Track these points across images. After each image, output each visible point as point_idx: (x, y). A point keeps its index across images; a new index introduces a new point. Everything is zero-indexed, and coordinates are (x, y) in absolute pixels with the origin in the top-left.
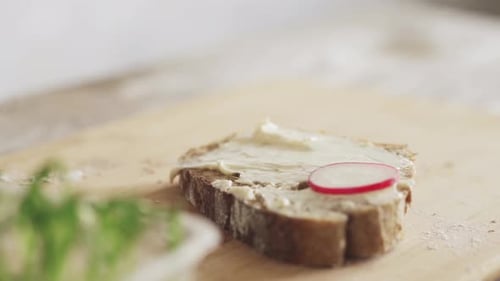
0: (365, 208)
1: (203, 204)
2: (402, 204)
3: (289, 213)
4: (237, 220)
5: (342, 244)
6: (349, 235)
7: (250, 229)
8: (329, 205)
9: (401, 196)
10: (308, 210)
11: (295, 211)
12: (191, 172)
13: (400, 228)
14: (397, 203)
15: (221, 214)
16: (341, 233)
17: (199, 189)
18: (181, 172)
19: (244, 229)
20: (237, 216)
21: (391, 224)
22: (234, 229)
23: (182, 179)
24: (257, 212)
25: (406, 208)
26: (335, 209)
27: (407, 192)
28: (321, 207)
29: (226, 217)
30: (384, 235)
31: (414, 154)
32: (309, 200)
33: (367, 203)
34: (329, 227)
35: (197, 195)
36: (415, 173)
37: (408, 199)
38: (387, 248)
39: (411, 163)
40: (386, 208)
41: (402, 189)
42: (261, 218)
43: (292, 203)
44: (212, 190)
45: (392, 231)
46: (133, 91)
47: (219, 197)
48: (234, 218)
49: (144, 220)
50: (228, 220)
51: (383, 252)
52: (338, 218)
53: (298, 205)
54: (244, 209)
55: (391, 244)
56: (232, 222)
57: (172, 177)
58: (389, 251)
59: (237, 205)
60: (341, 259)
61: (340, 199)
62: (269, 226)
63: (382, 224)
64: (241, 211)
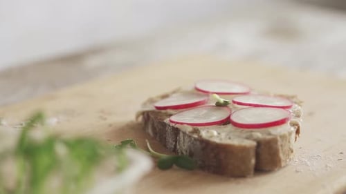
0: (268, 137)
1: (158, 135)
2: (294, 135)
3: (217, 141)
4: (182, 145)
5: (253, 161)
6: (258, 155)
7: (190, 151)
8: (244, 135)
9: (293, 129)
10: (230, 138)
11: (221, 139)
12: (150, 114)
13: (292, 152)
14: (290, 134)
15: (171, 141)
16: (252, 153)
17: (156, 125)
18: (143, 113)
19: (187, 151)
20: (181, 142)
21: (286, 148)
22: (179, 151)
23: (144, 118)
24: (195, 139)
25: (296, 138)
26: (247, 138)
27: (297, 127)
28: (239, 137)
29: (174, 143)
30: (281, 155)
31: (301, 102)
32: (230, 132)
33: (270, 134)
34: (244, 149)
35: (154, 129)
36: (302, 114)
37: (298, 132)
38: (283, 164)
39: (300, 108)
40: (283, 137)
41: (293, 124)
42: (198, 143)
43: (219, 134)
44: (164, 125)
45: (287, 152)
46: (93, 62)
47: (169, 130)
48: (179, 144)
49: (102, 152)
50: (175, 146)
51: (280, 167)
52: (250, 144)
53: (223, 135)
54: (186, 137)
55: (286, 161)
56: (178, 147)
57: (137, 117)
58: (284, 167)
59: (181, 134)
60: (252, 172)
61: (252, 131)
62: (203, 149)
63: (280, 148)
64: (184, 139)
